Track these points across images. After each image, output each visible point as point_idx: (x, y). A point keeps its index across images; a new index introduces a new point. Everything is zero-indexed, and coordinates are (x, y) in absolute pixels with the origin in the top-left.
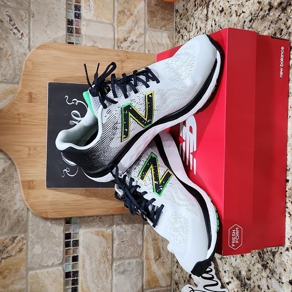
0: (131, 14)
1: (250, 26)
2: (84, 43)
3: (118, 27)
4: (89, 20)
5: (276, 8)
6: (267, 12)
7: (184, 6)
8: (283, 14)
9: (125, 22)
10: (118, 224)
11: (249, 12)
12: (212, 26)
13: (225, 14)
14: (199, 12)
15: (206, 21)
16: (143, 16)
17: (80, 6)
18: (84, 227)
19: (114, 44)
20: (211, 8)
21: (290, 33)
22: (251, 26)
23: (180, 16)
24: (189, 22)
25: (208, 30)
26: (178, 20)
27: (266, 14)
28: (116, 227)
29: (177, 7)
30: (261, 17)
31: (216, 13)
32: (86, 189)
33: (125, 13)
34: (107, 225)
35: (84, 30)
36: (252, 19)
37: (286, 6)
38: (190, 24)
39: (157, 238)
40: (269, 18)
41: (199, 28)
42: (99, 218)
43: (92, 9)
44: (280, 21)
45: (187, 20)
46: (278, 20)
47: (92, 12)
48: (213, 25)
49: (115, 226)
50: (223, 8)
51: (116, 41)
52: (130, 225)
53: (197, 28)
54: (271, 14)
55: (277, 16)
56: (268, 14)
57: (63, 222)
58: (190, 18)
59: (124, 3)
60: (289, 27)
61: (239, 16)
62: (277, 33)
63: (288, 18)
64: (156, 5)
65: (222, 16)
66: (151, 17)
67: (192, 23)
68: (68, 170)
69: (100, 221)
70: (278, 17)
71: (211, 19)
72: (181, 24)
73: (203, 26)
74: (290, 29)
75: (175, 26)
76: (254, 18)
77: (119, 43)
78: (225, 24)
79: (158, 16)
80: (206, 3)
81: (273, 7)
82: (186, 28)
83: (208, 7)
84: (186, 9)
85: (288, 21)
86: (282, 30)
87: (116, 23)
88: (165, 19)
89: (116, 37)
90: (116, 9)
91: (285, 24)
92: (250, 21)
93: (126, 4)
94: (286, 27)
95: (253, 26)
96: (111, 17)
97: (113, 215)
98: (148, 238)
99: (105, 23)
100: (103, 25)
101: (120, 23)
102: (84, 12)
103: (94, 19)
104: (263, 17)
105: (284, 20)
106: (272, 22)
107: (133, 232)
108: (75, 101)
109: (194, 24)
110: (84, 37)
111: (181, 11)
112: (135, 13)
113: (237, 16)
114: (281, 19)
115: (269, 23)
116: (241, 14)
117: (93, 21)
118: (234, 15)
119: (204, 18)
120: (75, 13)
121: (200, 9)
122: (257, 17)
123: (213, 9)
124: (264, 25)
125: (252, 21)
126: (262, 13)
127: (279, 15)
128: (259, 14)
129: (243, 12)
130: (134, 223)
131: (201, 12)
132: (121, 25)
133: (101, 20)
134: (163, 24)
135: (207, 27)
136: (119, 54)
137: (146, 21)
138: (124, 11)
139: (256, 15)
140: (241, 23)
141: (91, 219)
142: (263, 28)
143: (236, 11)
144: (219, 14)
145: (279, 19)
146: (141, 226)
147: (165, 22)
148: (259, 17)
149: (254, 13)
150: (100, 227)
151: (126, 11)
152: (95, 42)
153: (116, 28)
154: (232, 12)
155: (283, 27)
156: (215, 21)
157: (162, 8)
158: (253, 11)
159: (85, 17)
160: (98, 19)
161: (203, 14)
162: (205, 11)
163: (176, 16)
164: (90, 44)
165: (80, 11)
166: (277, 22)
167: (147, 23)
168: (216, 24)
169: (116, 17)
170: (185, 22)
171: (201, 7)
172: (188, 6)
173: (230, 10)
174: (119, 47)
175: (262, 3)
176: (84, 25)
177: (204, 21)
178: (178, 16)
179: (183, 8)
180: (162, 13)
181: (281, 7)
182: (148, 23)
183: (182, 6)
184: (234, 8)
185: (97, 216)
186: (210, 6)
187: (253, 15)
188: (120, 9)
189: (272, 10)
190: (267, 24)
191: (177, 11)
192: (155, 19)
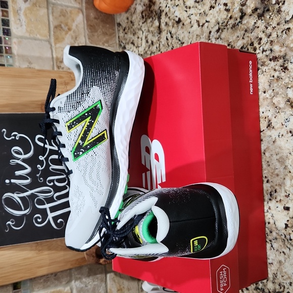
0: (69, 29)
1: (217, 36)
2: (17, 64)
3: (55, 44)
4: (22, 37)
5: (251, 15)
6: (239, 20)
7: (128, 19)
8: (260, 21)
9: (63, 39)
10: (76, 279)
11: (214, 21)
12: (167, 39)
13: (183, 24)
14: (148, 25)
15: (160, 33)
16: (82, 30)
17: (8, 20)
18: (37, 290)
19: (53, 65)
20: (164, 19)
21: (272, 41)
22: (219, 36)
23: (124, 30)
24: (136, 36)
25: (163, 43)
26: (121, 35)
27: (237, 22)
28: (75, 282)
29: (118, 20)
30: (231, 26)
31: (171, 24)
32: (37, 243)
33: (62, 28)
34: (64, 283)
35: (15, 50)
36: (219, 29)
37: (264, 12)
38: (138, 38)
39: (122, 287)
40: (243, 26)
41: (150, 42)
42: (54, 275)
43: (24, 23)
44: (256, 29)
45: (134, 34)
46: (254, 29)
47: (24, 27)
48: (169, 37)
49: (73, 282)
50: (179, 19)
51: (55, 61)
52: (91, 278)
53: (147, 42)
54: (244, 21)
55: (253, 23)
56: (240, 22)
57: (11, 288)
58: (137, 31)
59: (60, 16)
60: (270, 35)
61: (202, 26)
62: (255, 42)
63: (267, 26)
64: (95, 18)
65: (180, 27)
66: (92, 32)
67: (140, 37)
68: (12, 222)
69: (55, 279)
70: (254, 25)
71: (166, 31)
72: (126, 39)
73: (155, 39)
74: (271, 37)
75: (118, 42)
76: (222, 27)
77: (58, 63)
78: (184, 36)
79: (99, 31)
80: (157, 14)
81: (245, 14)
82: (133, 43)
83: (159, 18)
84: (131, 22)
85: (267, 28)
86: (261, 39)
87: (52, 40)
88: (107, 34)
89: (54, 56)
90: (51, 23)
91: (263, 32)
92: (218, 31)
93: (62, 17)
94: (266, 35)
95: (222, 36)
96: (46, 32)
97: (70, 269)
98: (113, 290)
99: (40, 40)
100: (38, 42)
101: (57, 40)
102: (13, 27)
103: (27, 35)
104: (234, 26)
105: (262, 27)
106: (246, 31)
107: (94, 285)
108: (15, 136)
109: (144, 38)
110: (16, 57)
111: (124, 25)
112: (74, 27)
113: (199, 25)
114: (258, 27)
115: (243, 32)
116: (204, 24)
117: (26, 38)
118: (196, 25)
119: (156, 31)
120: (4, 29)
121: (149, 21)
122: (226, 25)
123: (167, 20)
124: (236, 35)
125: (220, 31)
126: (232, 22)
127: (255, 23)
128: (229, 23)
129: (207, 21)
130: (95, 274)
131: (151, 24)
132: (59, 42)
133: (35, 36)
134: (105, 39)
135: (161, 40)
136: (62, 75)
137: (87, 37)
138: (60, 25)
139: (224, 24)
140: (206, 34)
141: (44, 278)
142: (235, 38)
143: (198, 21)
144: (175, 25)
145: (255, 27)
146: (103, 276)
147: (107, 37)
148: (228, 26)
149: (221, 22)
150: (56, 286)
151: (63, 26)
152: (30, 63)
153: (53, 45)
154: (192, 23)
155: (261, 35)
156: (171, 33)
157: (102, 21)
158: (219, 20)
159: (16, 33)
160: (32, 36)
161: (154, 26)
162: (156, 23)
163: (119, 31)
164: (25, 65)
165: (8, 26)
166: (253, 30)
167: (87, 39)
168: (172, 37)
169: (52, 33)
170: (132, 36)
171: (151, 19)
172: (133, 19)
173: (189, 21)
174: (58, 67)
175: (231, 11)
176: (15, 43)
177: (156, 34)
178: (121, 31)
179: (126, 21)
180: (103, 27)
181: (256, 13)
182: (89, 39)
183: (125, 18)
184: (194, 18)
185: (52, 274)
186: (163, 17)
187: (220, 24)
188: (56, 23)
189: (245, 17)
190: (239, 33)
191: (119, 25)
192: (96, 34)
